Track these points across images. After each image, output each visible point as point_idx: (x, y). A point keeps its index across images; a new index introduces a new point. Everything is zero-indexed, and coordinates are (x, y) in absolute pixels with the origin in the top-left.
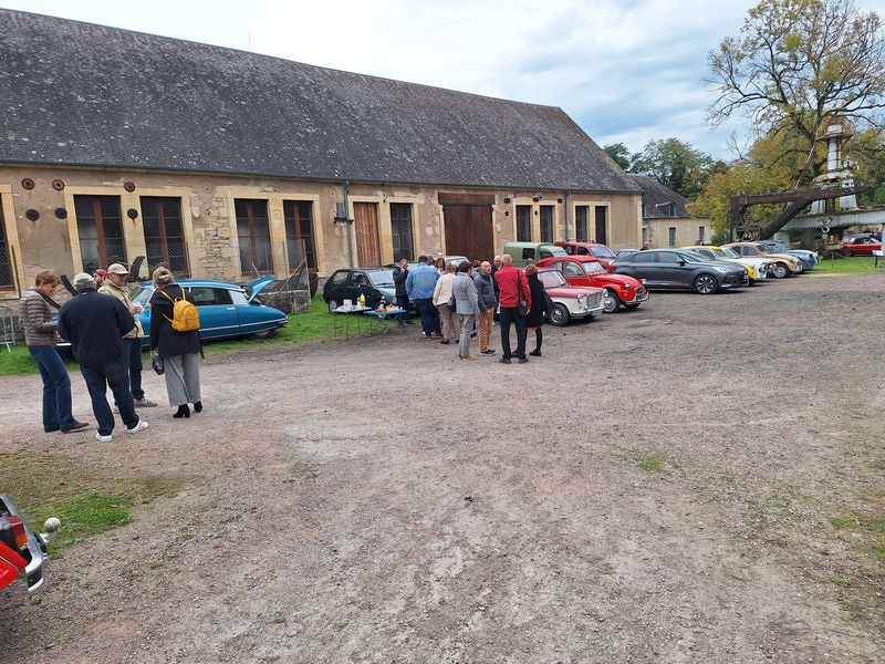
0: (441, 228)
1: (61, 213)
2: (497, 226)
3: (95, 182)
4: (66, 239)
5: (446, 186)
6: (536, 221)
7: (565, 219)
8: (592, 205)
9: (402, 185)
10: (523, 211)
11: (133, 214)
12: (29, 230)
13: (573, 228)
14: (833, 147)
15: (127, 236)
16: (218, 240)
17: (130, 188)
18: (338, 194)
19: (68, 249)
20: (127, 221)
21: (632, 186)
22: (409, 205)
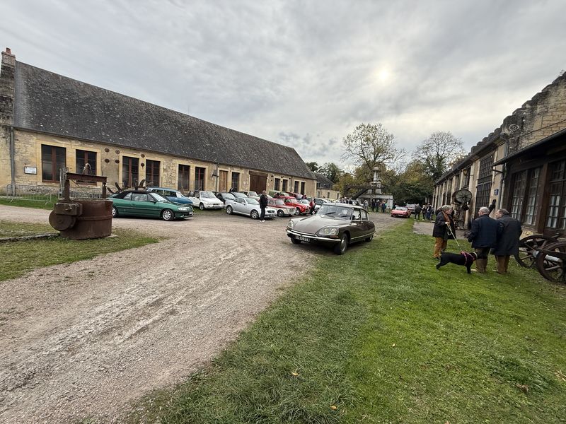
0: (249, 182)
1: (117, 162)
2: (268, 184)
3: (131, 153)
4: (118, 170)
5: (252, 169)
6: (281, 184)
7: (291, 184)
8: (300, 181)
9: (237, 167)
10: (277, 180)
11: (143, 165)
12: (105, 166)
13: (293, 188)
14: (375, 174)
15: (139, 172)
16: (171, 177)
17: (143, 156)
18: (215, 167)
19: (118, 174)
20: (140, 167)
21: (314, 177)
22: (239, 173)
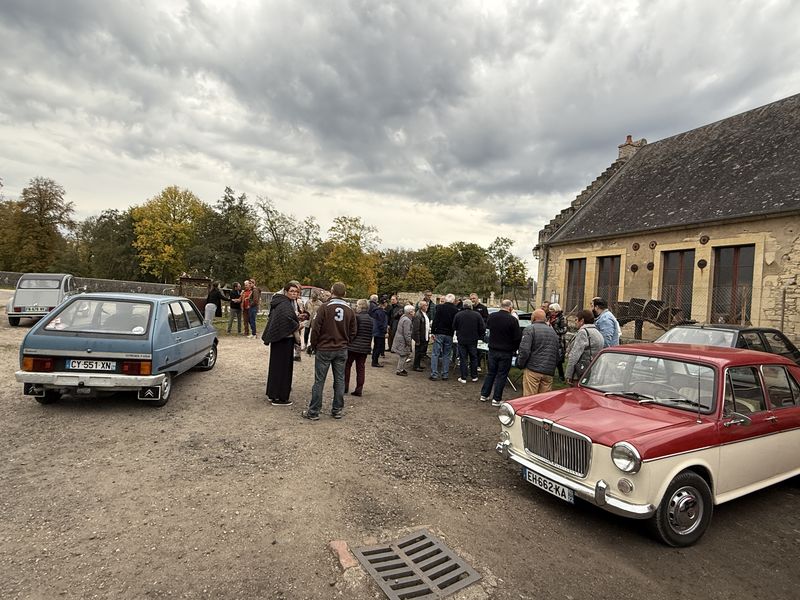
1: (651, 266)
3: (678, 240)
11: (702, 264)
12: (631, 279)
15: (695, 284)
17: (706, 241)
20: (697, 270)
